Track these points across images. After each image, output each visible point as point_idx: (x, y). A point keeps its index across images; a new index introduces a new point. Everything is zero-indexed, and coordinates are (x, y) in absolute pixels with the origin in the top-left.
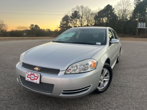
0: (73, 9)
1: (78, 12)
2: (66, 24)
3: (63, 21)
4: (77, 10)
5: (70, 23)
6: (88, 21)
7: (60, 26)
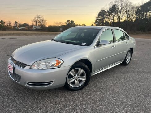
0: (111, 3)
1: (117, 6)
2: (102, 20)
3: (99, 16)
4: (116, 4)
5: (106, 18)
6: (127, 16)
7: (95, 21)
